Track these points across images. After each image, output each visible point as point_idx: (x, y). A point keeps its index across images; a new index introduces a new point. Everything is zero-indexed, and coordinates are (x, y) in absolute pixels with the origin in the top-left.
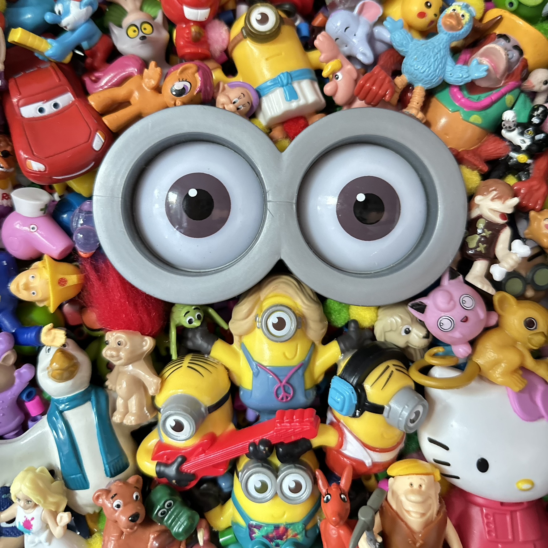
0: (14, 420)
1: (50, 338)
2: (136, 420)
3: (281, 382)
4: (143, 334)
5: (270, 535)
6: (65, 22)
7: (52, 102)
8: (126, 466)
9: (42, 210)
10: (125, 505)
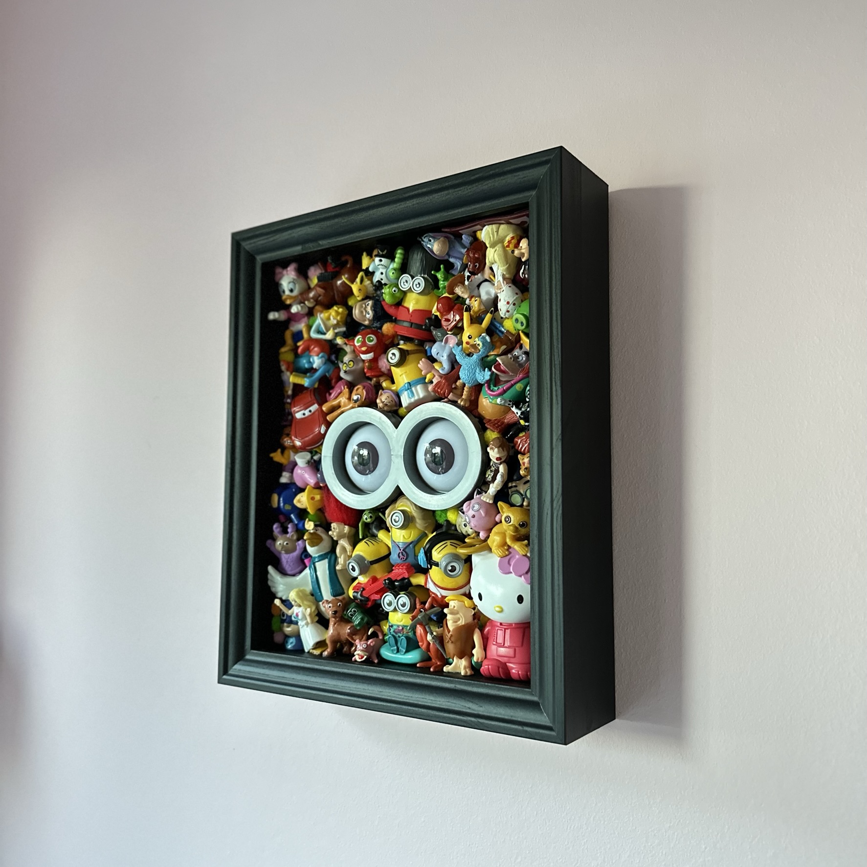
0: (298, 568)
1: (308, 525)
2: (341, 567)
3: (400, 550)
4: (345, 524)
5: (396, 631)
6: (315, 366)
7: (308, 410)
8: (343, 593)
9: (306, 463)
10: (333, 607)
